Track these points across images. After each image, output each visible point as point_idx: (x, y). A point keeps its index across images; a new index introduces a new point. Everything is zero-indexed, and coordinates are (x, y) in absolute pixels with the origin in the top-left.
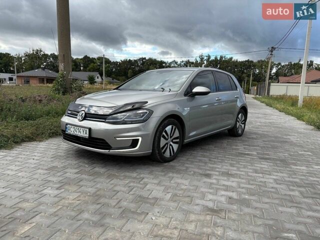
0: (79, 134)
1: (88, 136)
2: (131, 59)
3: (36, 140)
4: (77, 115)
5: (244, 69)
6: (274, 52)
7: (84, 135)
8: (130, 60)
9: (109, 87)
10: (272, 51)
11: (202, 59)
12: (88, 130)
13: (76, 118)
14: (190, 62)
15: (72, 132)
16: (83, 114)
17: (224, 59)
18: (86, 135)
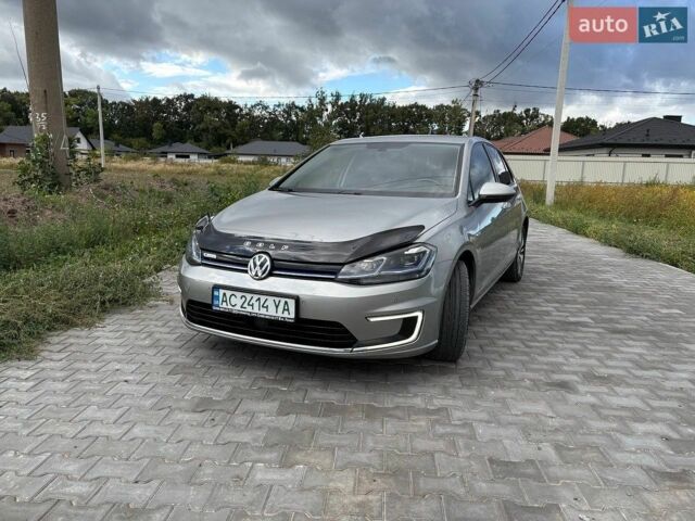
0: (263, 311)
1: (293, 316)
2: (159, 97)
3: (77, 326)
4: (246, 265)
5: (409, 124)
6: (481, 91)
7: (280, 314)
8: (155, 99)
9: (118, 165)
10: (476, 89)
11: (322, 101)
12: (292, 303)
13: (246, 272)
14: (297, 107)
15: (238, 308)
16: (265, 261)
17: (368, 100)
18: (286, 315)
